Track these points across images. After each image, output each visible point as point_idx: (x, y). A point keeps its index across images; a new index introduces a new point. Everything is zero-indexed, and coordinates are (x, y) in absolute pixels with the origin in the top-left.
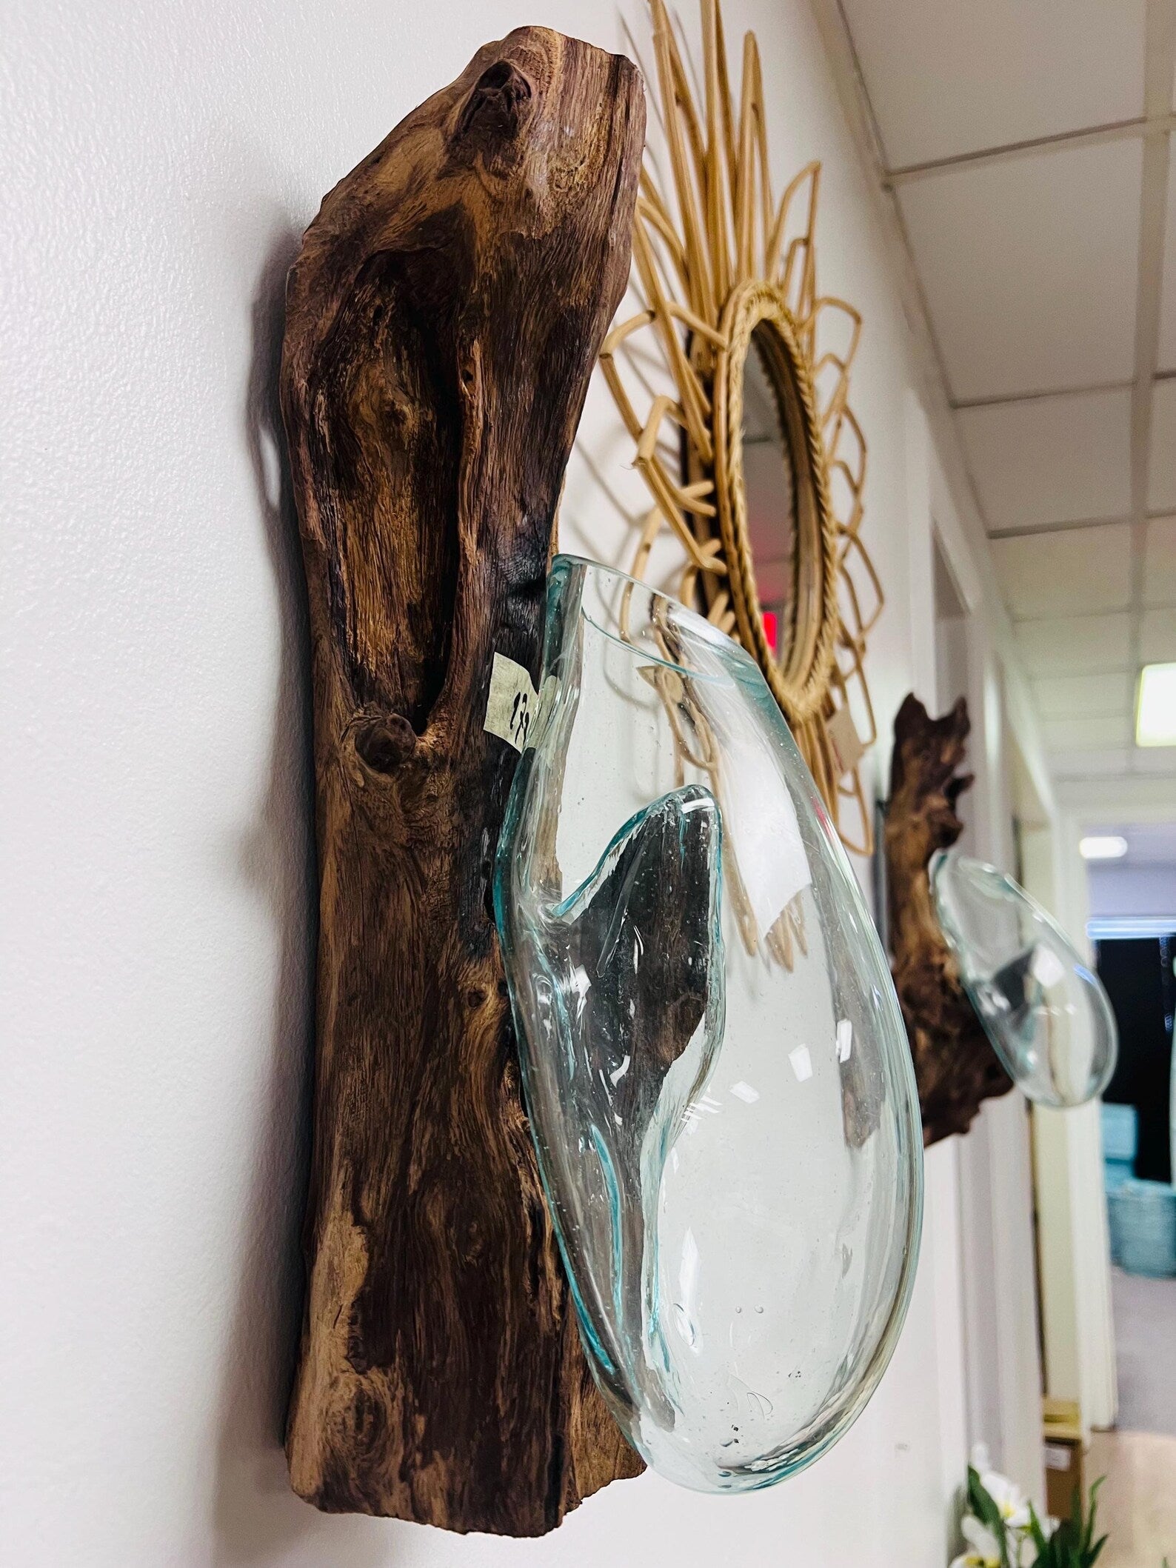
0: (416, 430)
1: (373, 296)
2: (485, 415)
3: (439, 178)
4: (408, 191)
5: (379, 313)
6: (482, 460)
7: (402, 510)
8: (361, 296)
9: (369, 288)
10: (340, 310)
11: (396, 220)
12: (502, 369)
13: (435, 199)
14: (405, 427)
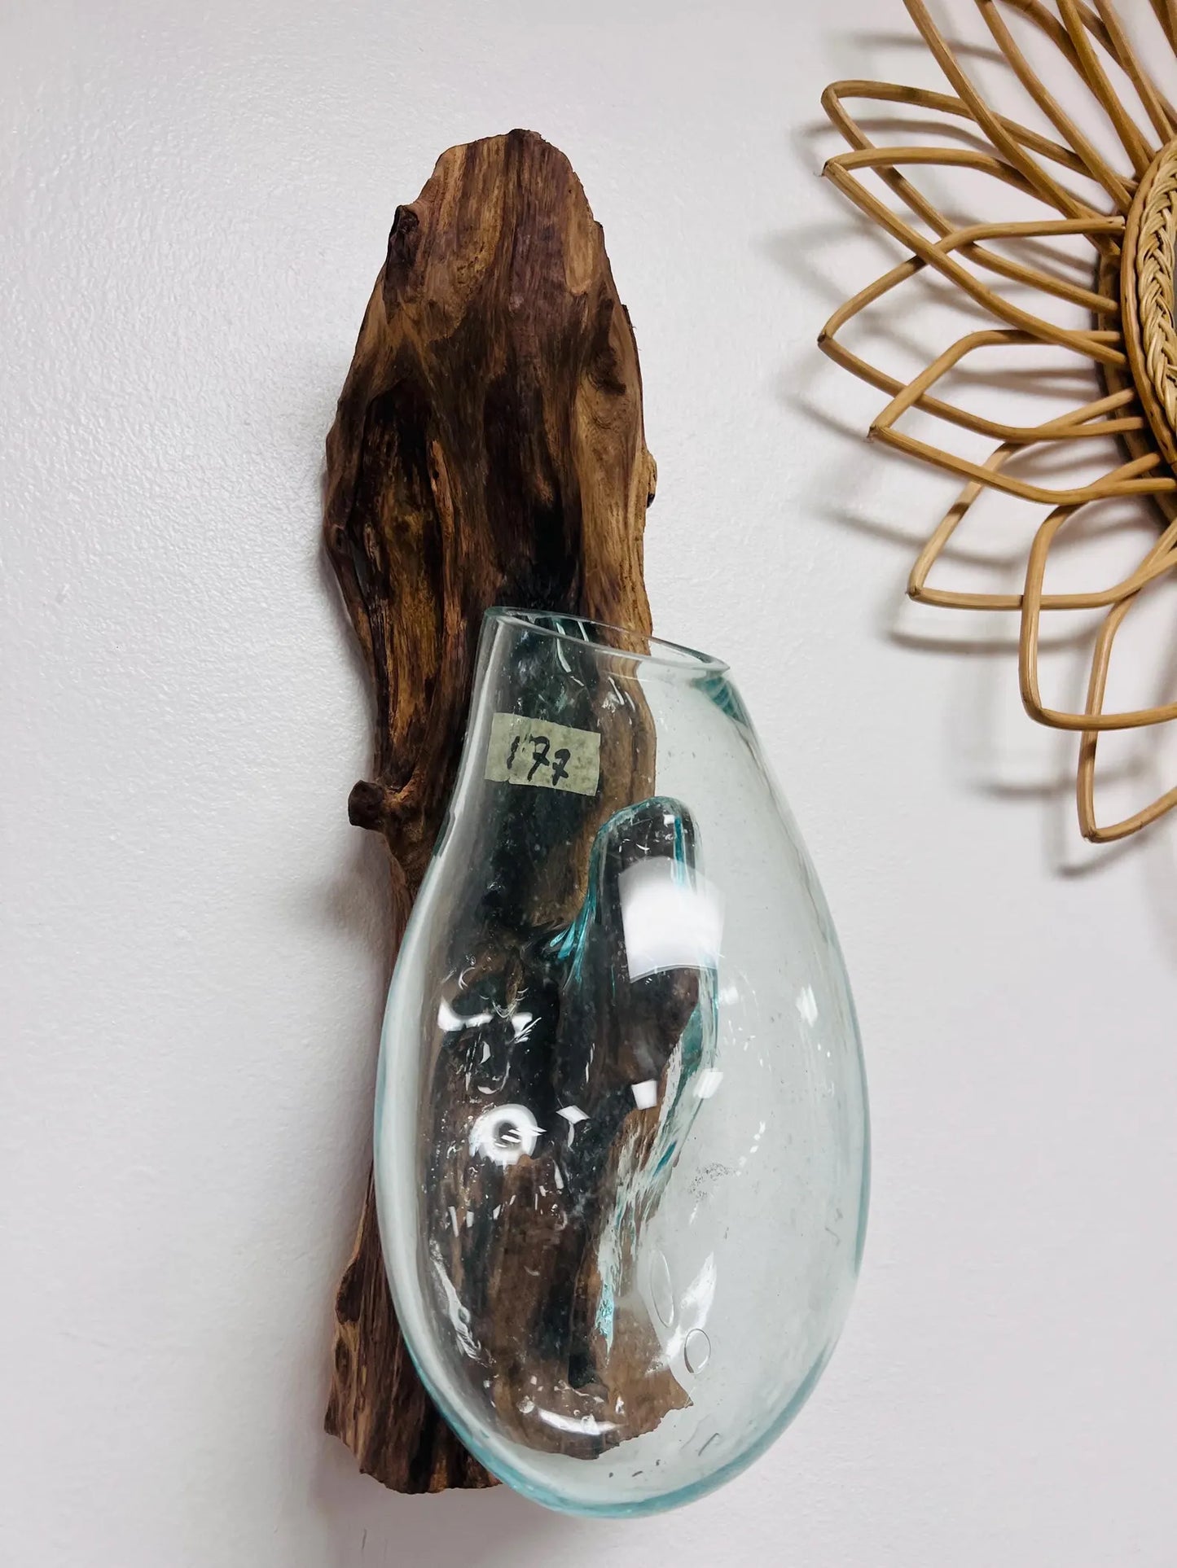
0: (421, 532)
1: (382, 436)
2: (453, 503)
3: (389, 323)
4: (380, 342)
5: (390, 445)
6: (456, 542)
7: (420, 602)
8: (374, 438)
9: (378, 430)
10: (361, 457)
11: (379, 369)
12: (459, 457)
13: (395, 342)
14: (410, 533)
